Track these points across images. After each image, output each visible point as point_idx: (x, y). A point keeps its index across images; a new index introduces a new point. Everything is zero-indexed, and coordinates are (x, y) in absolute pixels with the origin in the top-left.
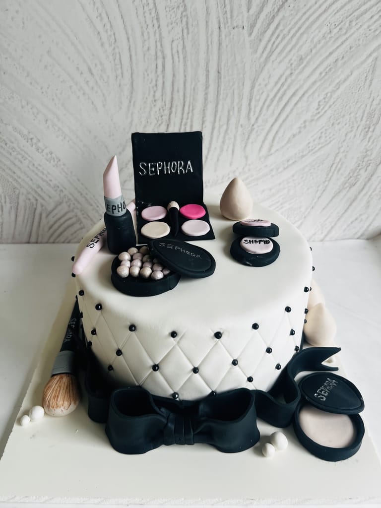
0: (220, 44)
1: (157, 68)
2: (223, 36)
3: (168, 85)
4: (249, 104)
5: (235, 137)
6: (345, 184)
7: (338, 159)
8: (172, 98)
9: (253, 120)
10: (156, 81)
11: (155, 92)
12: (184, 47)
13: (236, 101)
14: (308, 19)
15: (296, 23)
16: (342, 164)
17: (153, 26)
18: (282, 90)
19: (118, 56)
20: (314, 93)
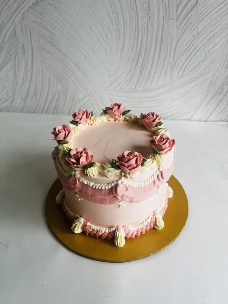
0: (163, 26)
1: (135, 36)
2: (165, 23)
3: (139, 43)
4: (174, 53)
5: (167, 68)
6: (217, 92)
7: (214, 80)
8: (140, 50)
9: (175, 60)
10: (134, 42)
11: (133, 47)
12: (147, 27)
13: (169, 51)
14: (202, 16)
15: (197, 18)
16: (215, 83)
17: (135, 18)
18: (190, 47)
19: (119, 30)
20: (204, 48)
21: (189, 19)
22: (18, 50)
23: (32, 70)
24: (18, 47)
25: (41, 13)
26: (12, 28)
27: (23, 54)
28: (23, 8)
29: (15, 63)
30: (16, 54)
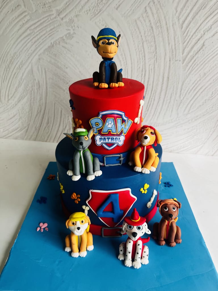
21: (195, 60)
22: (34, 86)
23: (46, 103)
24: (34, 83)
25: (55, 55)
26: (30, 67)
27: (39, 90)
28: (40, 50)
29: (31, 97)
30: (32, 89)
